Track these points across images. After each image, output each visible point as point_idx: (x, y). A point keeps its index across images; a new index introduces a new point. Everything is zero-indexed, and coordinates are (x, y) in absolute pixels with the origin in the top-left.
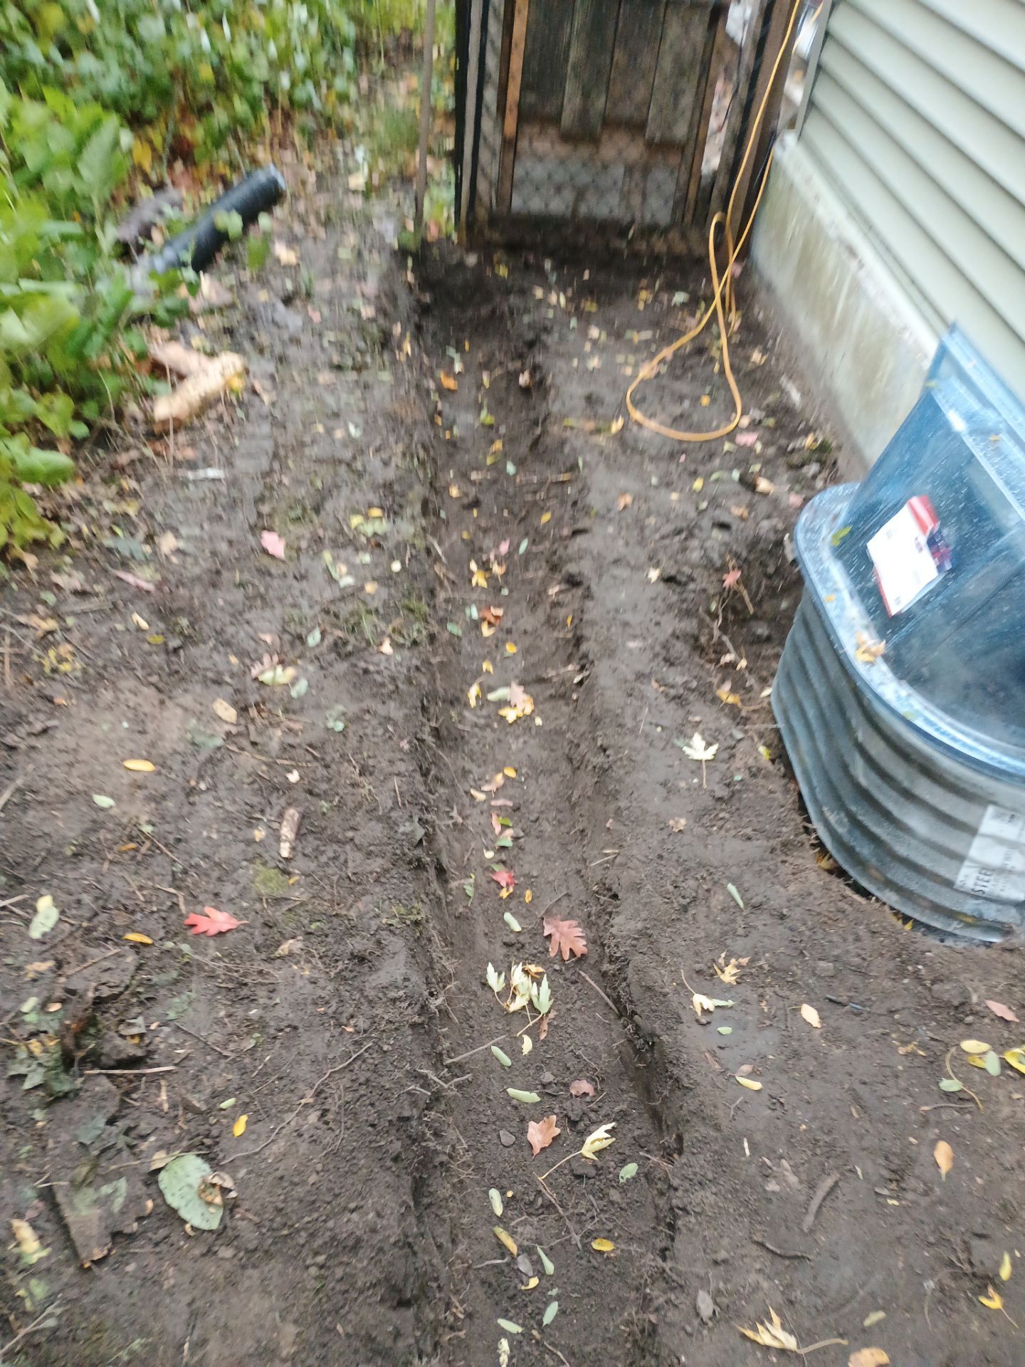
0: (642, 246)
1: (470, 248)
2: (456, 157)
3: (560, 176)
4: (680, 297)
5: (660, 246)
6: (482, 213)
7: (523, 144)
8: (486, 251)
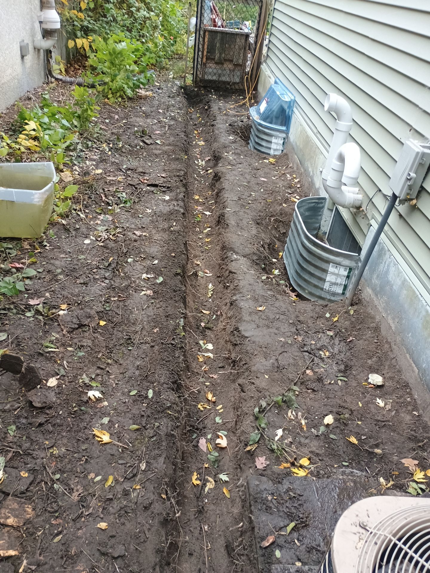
0: (233, 87)
1: (196, 87)
2: (193, 74)
3: (215, 71)
4: (241, 97)
5: (237, 87)
6: (198, 79)
7: (208, 65)
8: (199, 87)
